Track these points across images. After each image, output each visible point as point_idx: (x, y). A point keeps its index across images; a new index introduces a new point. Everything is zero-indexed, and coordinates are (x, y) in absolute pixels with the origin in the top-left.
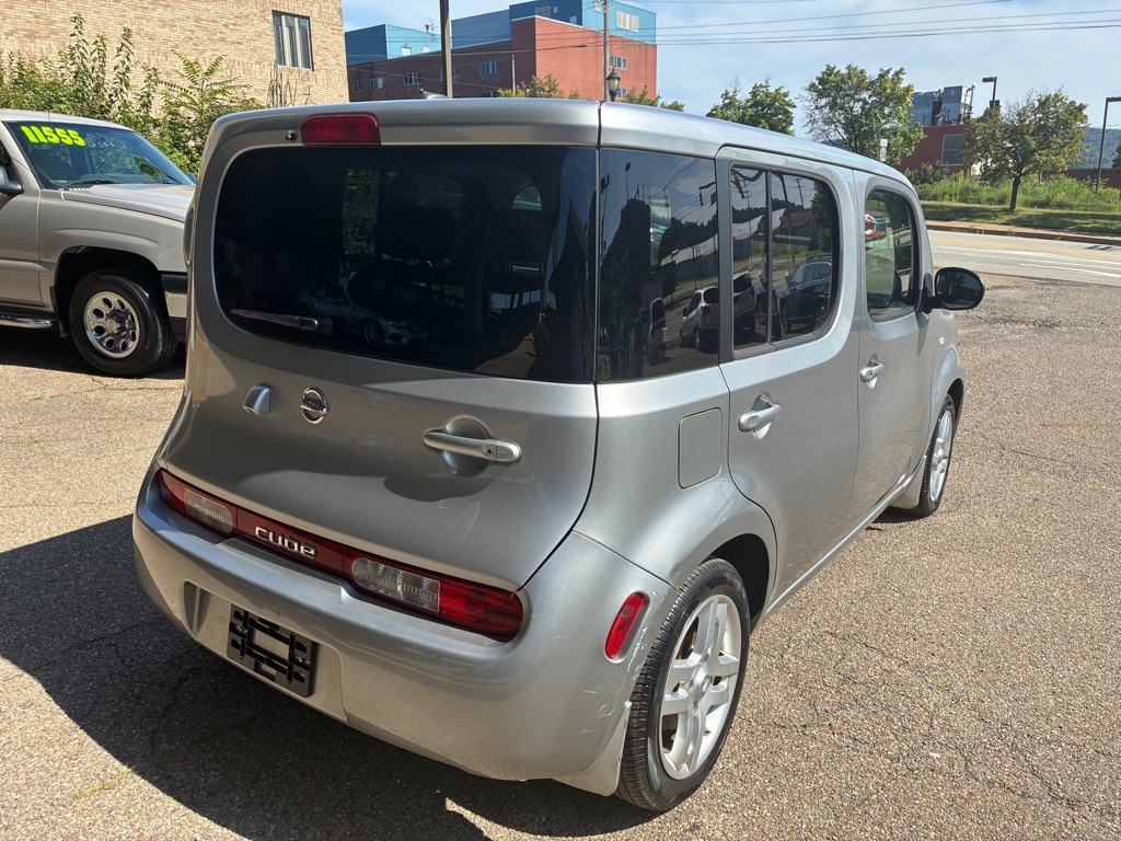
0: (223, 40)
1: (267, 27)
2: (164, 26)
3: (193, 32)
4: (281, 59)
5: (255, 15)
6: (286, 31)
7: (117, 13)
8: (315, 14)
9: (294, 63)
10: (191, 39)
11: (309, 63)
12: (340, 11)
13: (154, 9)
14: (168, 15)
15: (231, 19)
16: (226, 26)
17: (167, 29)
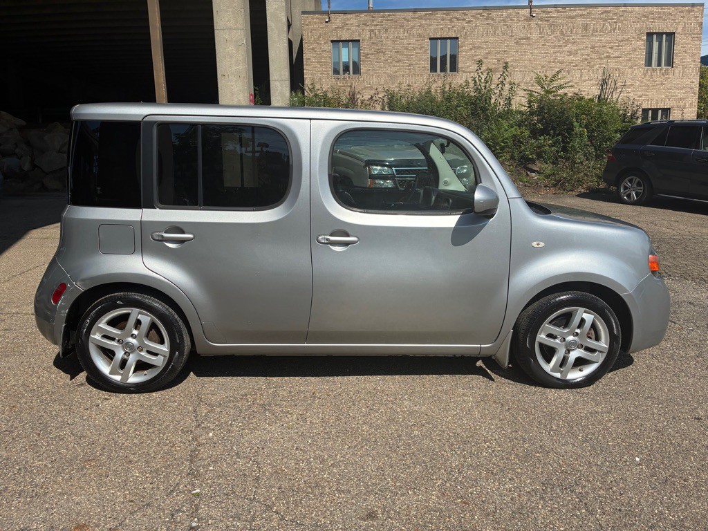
0: (608, 57)
1: (641, 44)
2: (570, 55)
3: (588, 55)
4: (649, 63)
5: (633, 38)
6: (656, 45)
7: (543, 52)
8: (680, 30)
9: (659, 64)
10: (587, 59)
11: (670, 62)
12: (701, 25)
13: (566, 46)
14: (574, 47)
15: (614, 43)
16: (612, 48)
17: (572, 56)
